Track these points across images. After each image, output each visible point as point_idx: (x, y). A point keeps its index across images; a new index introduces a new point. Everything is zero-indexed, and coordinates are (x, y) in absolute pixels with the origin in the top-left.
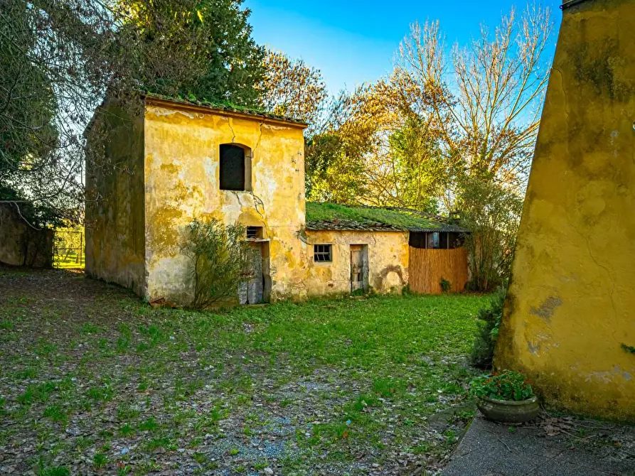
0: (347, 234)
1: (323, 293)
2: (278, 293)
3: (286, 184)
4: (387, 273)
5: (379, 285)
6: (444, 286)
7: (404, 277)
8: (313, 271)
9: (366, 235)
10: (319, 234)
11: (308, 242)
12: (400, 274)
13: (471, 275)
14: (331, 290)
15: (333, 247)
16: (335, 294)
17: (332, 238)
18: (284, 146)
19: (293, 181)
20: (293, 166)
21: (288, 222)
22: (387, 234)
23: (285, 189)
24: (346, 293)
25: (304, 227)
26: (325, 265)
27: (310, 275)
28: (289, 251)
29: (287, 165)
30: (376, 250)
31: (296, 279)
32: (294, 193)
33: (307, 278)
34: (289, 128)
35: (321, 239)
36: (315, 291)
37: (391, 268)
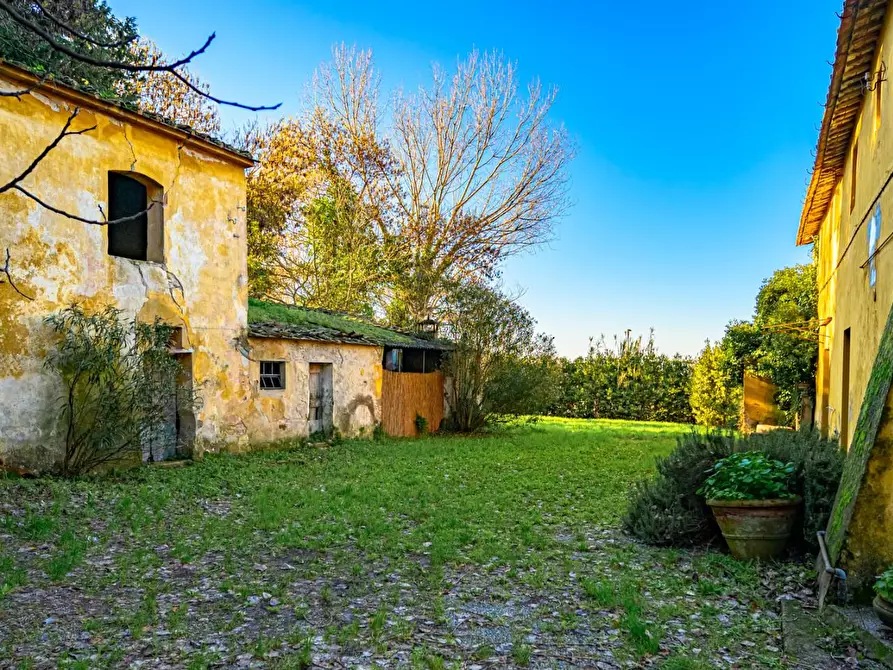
0: (306, 346)
1: (272, 439)
2: (206, 441)
3: (219, 258)
4: (355, 408)
5: (346, 424)
6: (419, 424)
7: (376, 412)
8: (258, 405)
9: (331, 348)
10: (267, 344)
11: (251, 356)
12: (372, 409)
13: (448, 409)
14: (283, 434)
15: (287, 366)
16: (289, 440)
17: (286, 351)
18: (216, 192)
19: (231, 253)
20: (230, 229)
21: (222, 323)
22: (357, 349)
23: (217, 265)
24: (303, 439)
25: (246, 332)
26: (276, 393)
27: (253, 410)
28: (223, 371)
29: (220, 225)
30: (343, 372)
31: (234, 418)
32: (231, 274)
33: (250, 415)
34: (224, 163)
35: (270, 353)
36: (260, 437)
37: (361, 400)
